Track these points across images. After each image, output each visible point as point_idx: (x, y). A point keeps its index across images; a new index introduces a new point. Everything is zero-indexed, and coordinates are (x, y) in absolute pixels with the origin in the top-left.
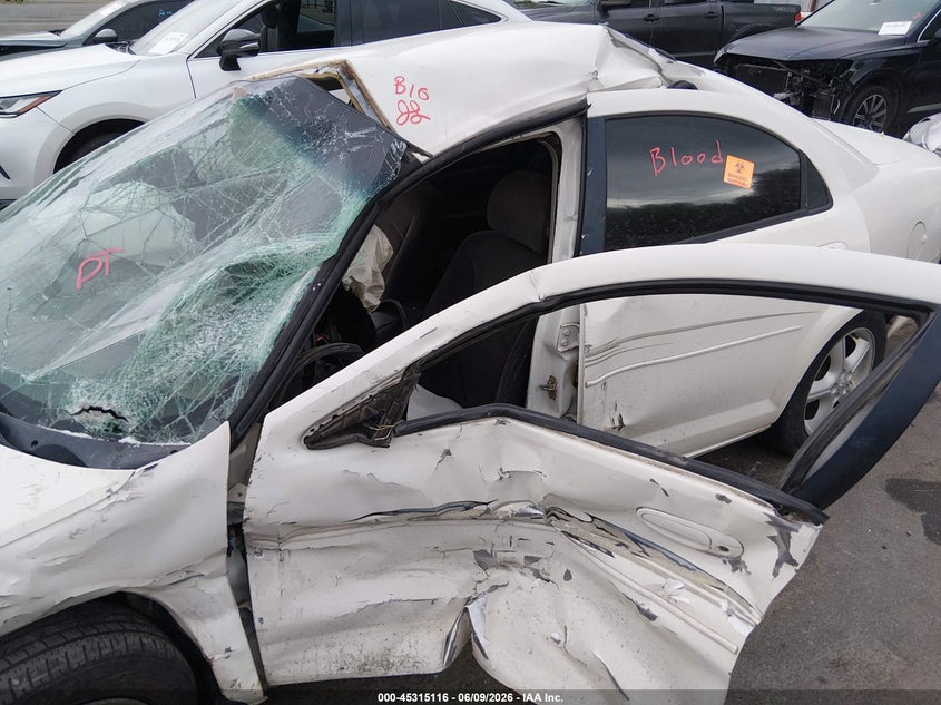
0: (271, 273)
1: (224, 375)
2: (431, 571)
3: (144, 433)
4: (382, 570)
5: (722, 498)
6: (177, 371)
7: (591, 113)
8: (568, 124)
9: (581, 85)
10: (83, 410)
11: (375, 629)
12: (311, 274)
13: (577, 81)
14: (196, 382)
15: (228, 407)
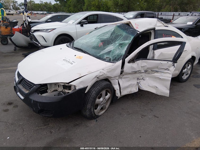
0: (123, 45)
1: (120, 55)
2: (133, 81)
3: (113, 60)
4: (129, 81)
5: (167, 63)
6: (116, 54)
7: (156, 29)
8: (152, 30)
9: (155, 26)
10: (106, 58)
11: (129, 88)
12: (128, 45)
13: (154, 25)
14: (118, 56)
15: (121, 58)
